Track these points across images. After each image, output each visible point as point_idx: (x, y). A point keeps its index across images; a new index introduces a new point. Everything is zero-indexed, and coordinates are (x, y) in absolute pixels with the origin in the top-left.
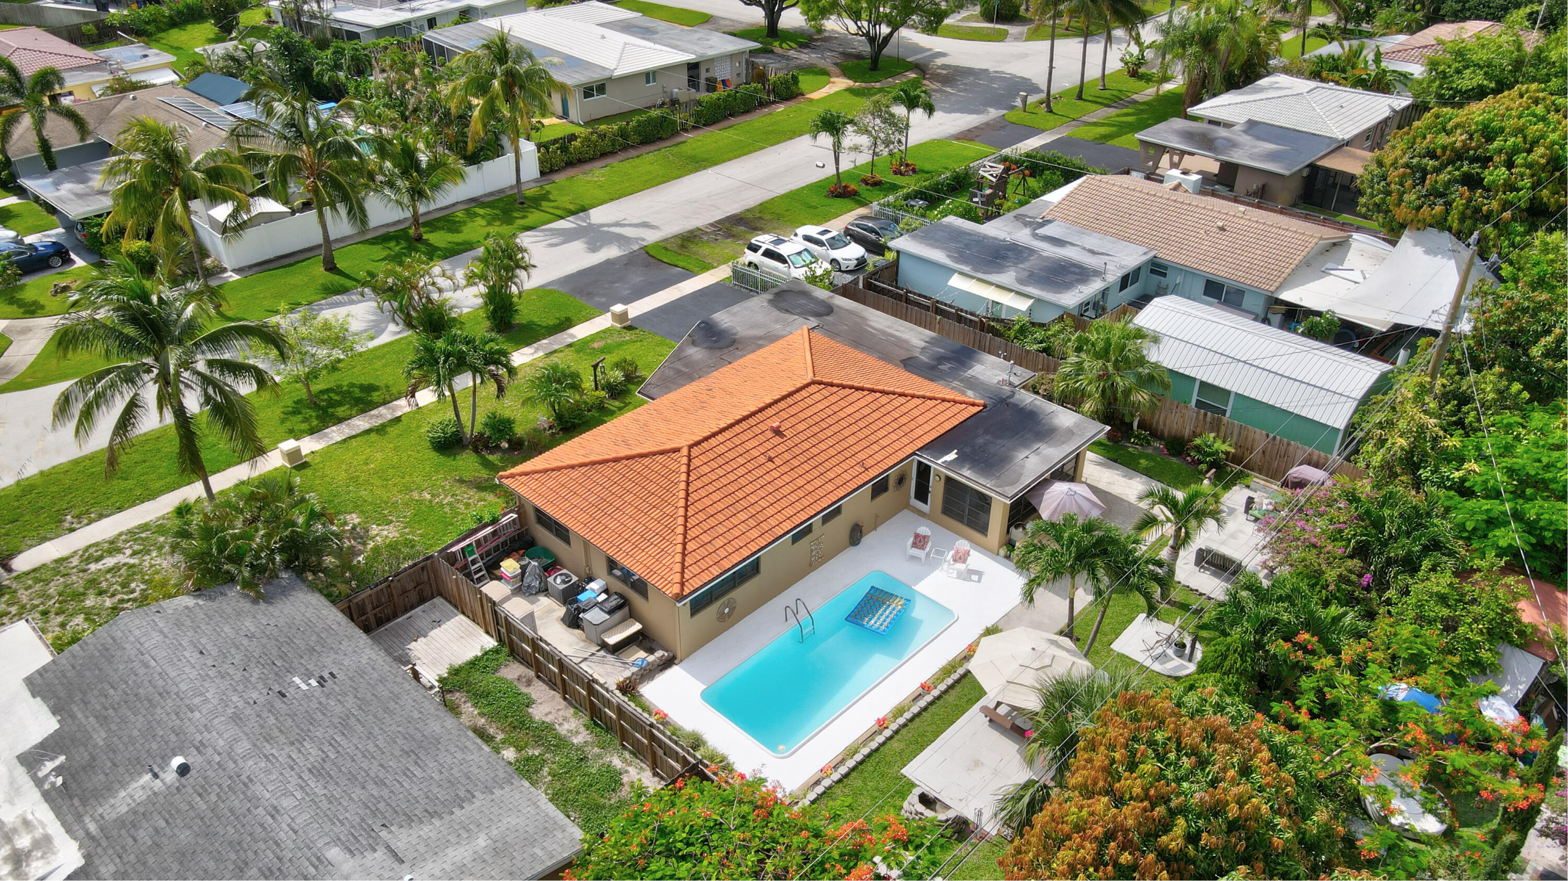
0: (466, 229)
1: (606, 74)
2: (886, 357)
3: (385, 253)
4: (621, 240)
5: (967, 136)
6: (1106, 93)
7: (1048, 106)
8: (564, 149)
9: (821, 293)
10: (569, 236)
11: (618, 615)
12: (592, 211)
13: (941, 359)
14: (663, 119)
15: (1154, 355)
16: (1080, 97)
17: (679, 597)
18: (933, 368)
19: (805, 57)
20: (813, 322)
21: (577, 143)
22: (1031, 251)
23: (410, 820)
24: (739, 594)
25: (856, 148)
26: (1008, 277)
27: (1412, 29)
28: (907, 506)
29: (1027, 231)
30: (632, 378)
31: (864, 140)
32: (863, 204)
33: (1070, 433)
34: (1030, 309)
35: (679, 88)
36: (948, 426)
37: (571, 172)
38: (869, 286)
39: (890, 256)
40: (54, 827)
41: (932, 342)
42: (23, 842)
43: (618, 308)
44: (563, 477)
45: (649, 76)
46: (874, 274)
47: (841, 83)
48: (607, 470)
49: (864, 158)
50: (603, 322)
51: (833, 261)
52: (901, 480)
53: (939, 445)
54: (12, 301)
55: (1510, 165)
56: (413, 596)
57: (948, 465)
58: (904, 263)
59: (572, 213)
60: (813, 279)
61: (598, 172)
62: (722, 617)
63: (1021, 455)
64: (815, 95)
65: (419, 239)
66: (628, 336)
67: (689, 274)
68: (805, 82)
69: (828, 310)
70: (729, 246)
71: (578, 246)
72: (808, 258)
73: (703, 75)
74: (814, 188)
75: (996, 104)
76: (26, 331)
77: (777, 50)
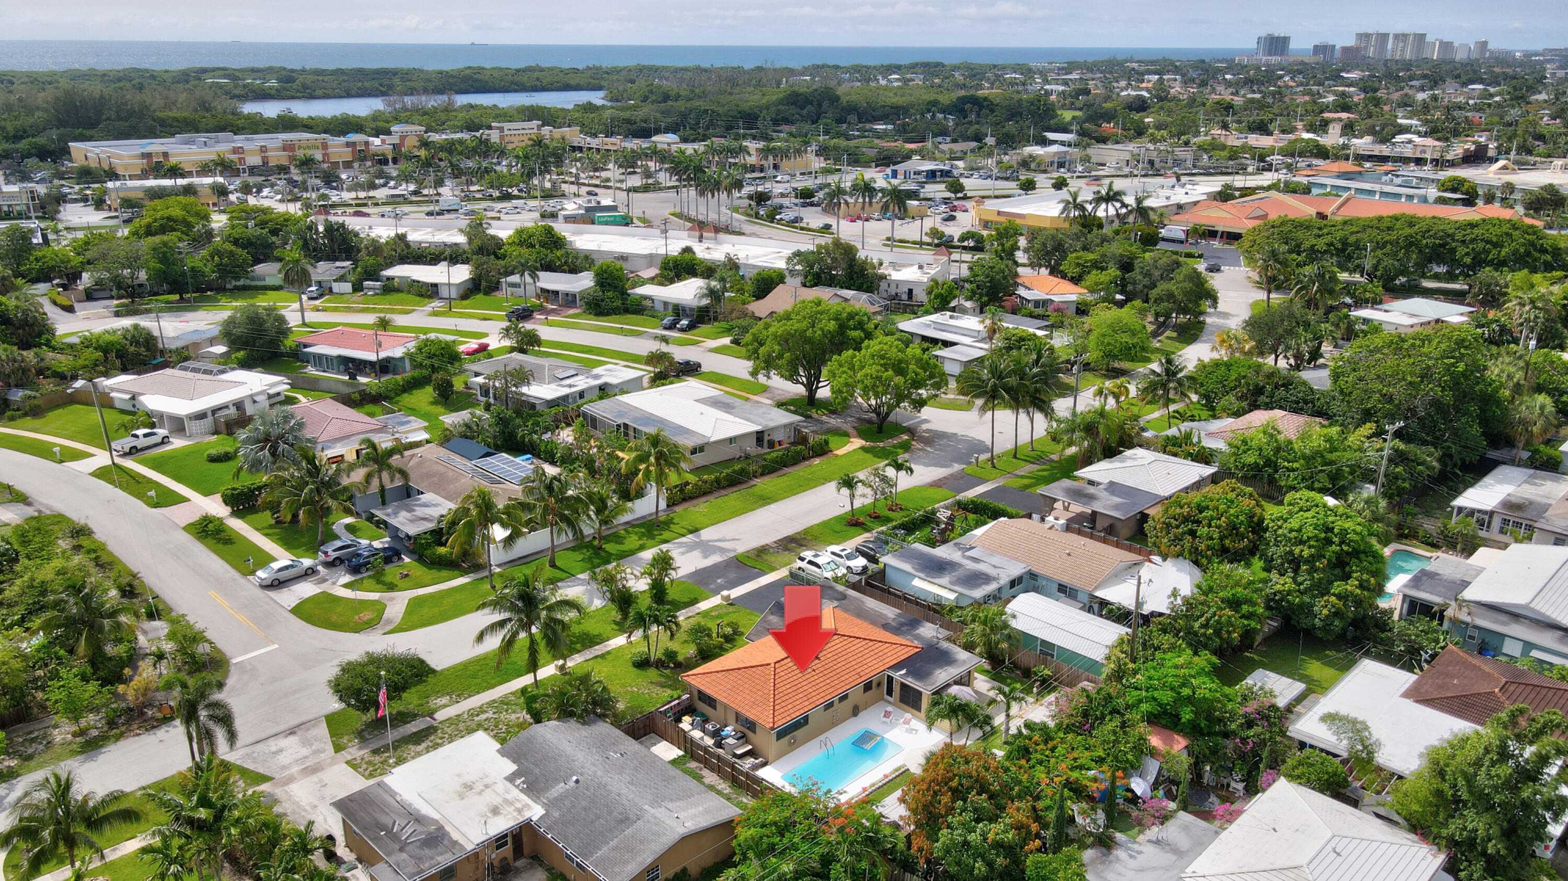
0: (627, 541)
1: (706, 441)
2: (874, 623)
3: (581, 557)
4: (722, 550)
5: (938, 484)
6: (1033, 454)
7: (993, 463)
8: (682, 491)
9: (840, 588)
10: (691, 548)
11: (741, 741)
12: (702, 532)
13: (903, 624)
14: (743, 470)
15: (1014, 624)
16: (1015, 457)
17: (772, 729)
18: (898, 629)
19: (834, 421)
20: (836, 603)
21: (689, 487)
22: (960, 565)
23: (671, 800)
24: (799, 733)
25: (864, 496)
26: (945, 580)
27: (1237, 414)
28: (883, 699)
29: (960, 553)
30: (737, 632)
31: (869, 491)
32: (868, 530)
33: (964, 662)
34: (957, 598)
35: (751, 448)
36: (903, 658)
37: (685, 505)
38: (867, 584)
39: (881, 566)
40: (529, 801)
41: (899, 615)
42: (519, 805)
43: (725, 593)
44: (713, 676)
45: (731, 440)
46: (871, 577)
47: (857, 443)
48: (734, 673)
49: (869, 500)
50: (716, 601)
51: (848, 568)
52: (879, 685)
53: (897, 667)
54: (379, 582)
55: (1210, 526)
56: (642, 732)
57: (901, 676)
58: (887, 569)
59: (691, 532)
60: (836, 579)
61: (702, 506)
62: (790, 744)
63: (938, 672)
64: (840, 452)
65: (600, 548)
66: (731, 609)
67: (763, 573)
68: (833, 441)
69: (844, 597)
70: (786, 556)
71: (696, 554)
72: (834, 566)
73: (766, 438)
74: (838, 519)
75: (959, 460)
76: (392, 599)
77: (815, 416)
